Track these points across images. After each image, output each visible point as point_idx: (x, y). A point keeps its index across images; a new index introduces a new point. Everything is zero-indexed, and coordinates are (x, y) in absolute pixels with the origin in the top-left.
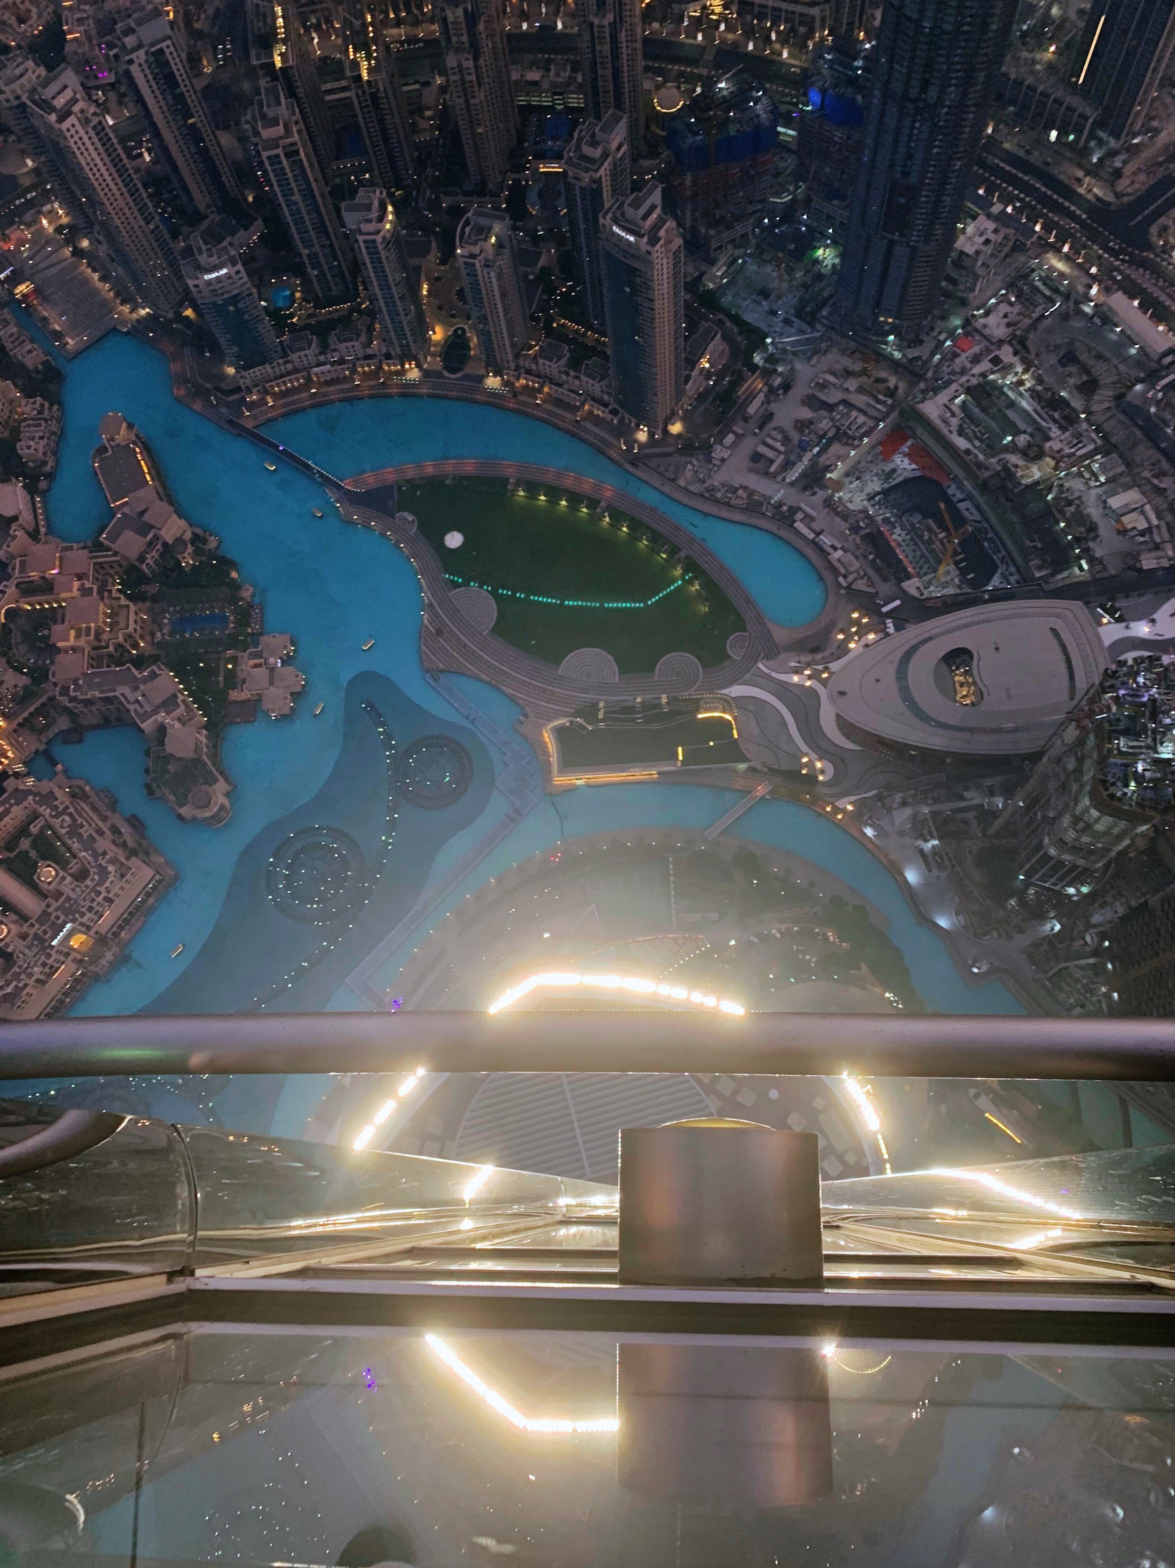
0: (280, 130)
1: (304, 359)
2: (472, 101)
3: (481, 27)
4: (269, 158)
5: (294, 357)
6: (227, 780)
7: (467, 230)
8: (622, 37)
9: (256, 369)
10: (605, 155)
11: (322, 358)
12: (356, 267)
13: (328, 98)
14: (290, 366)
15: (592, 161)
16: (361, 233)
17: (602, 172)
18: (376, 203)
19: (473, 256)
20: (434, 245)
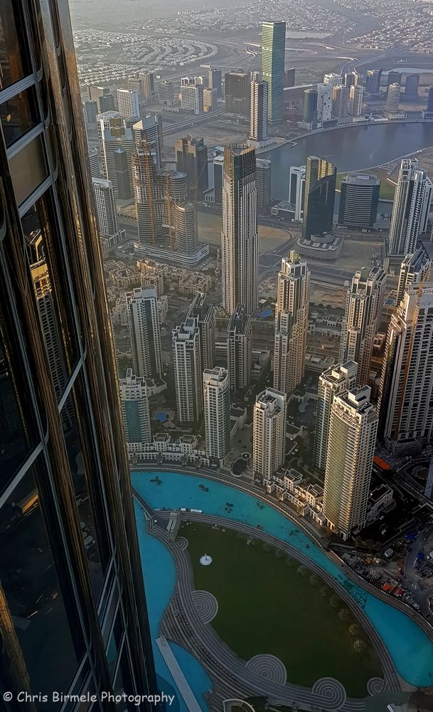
1: (161, 446)
3: (295, 325)
4: (178, 345)
5: (155, 443)
7: (263, 396)
10: (343, 379)
14: (152, 448)
15: (336, 379)
17: (340, 385)
18: (221, 373)
19: (262, 408)
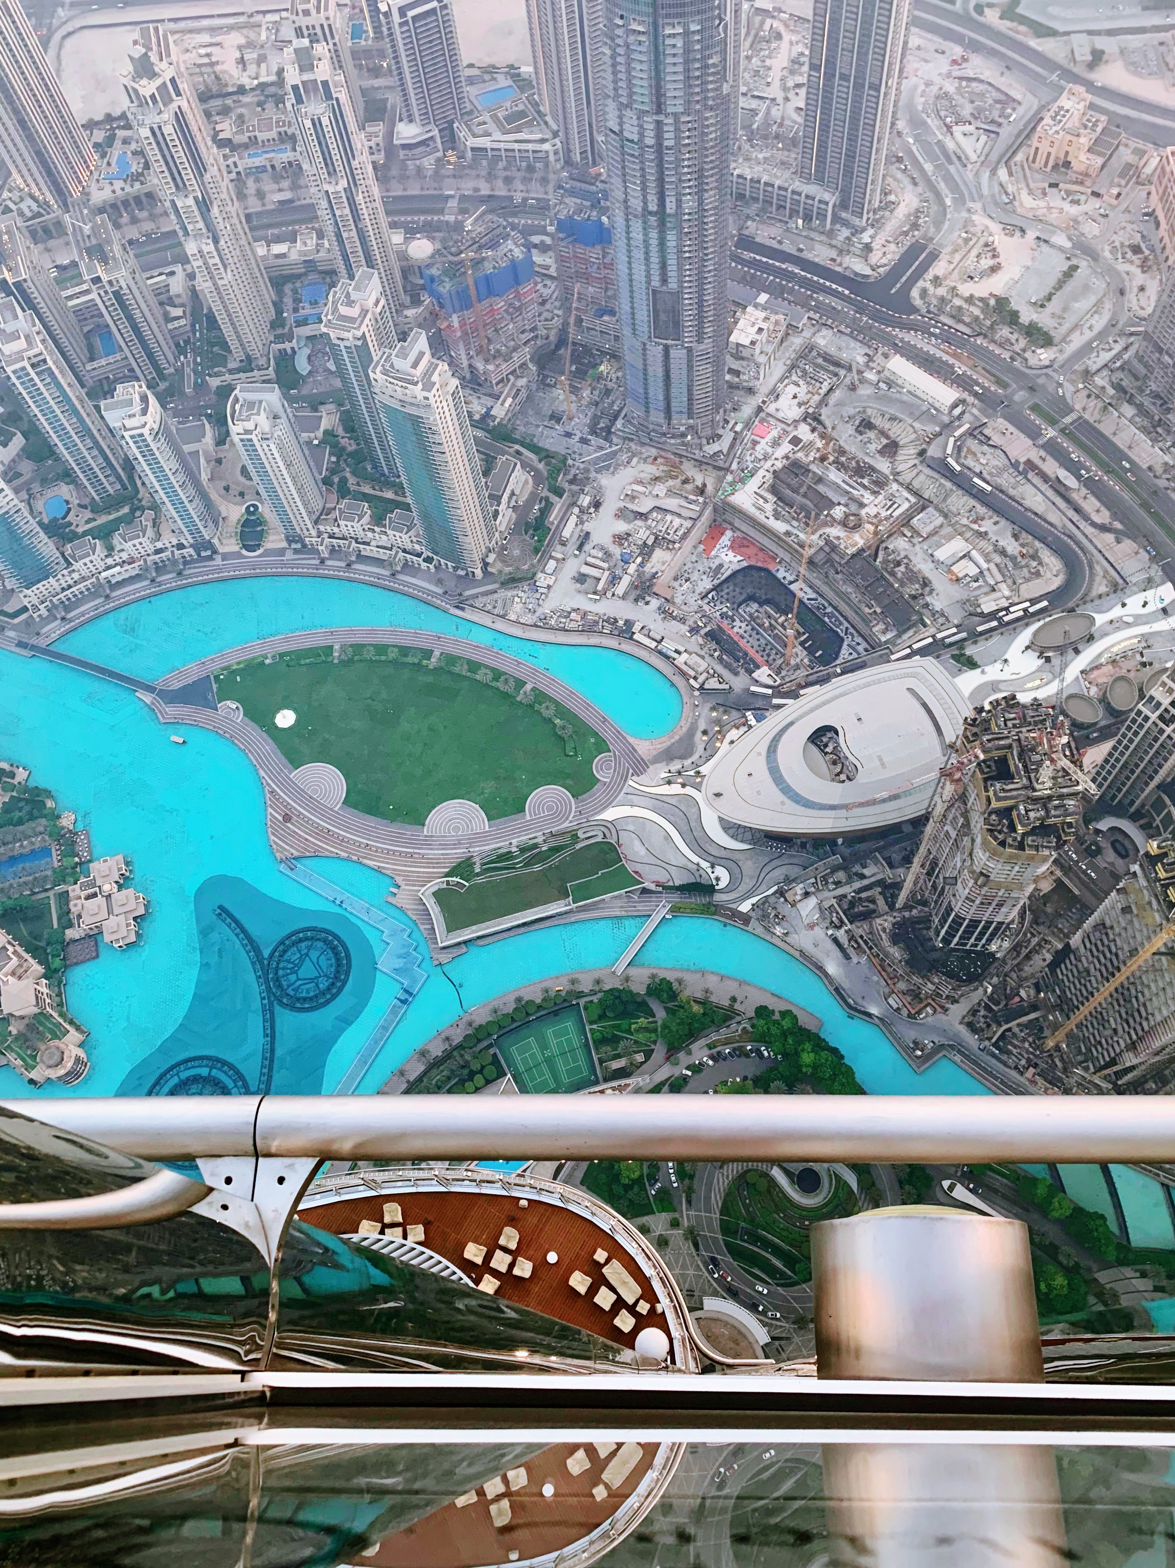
0: (22, 343)
1: (90, 566)
2: (220, 282)
3: (215, 211)
4: (14, 372)
5: (76, 566)
6: (78, 1028)
7: (237, 407)
8: (359, 199)
9: (40, 585)
10: (364, 312)
11: (110, 561)
12: (129, 465)
13: (71, 303)
14: (76, 576)
15: (352, 320)
16: (126, 429)
17: (364, 328)
18: (137, 398)
19: (247, 432)
20: (207, 426)
